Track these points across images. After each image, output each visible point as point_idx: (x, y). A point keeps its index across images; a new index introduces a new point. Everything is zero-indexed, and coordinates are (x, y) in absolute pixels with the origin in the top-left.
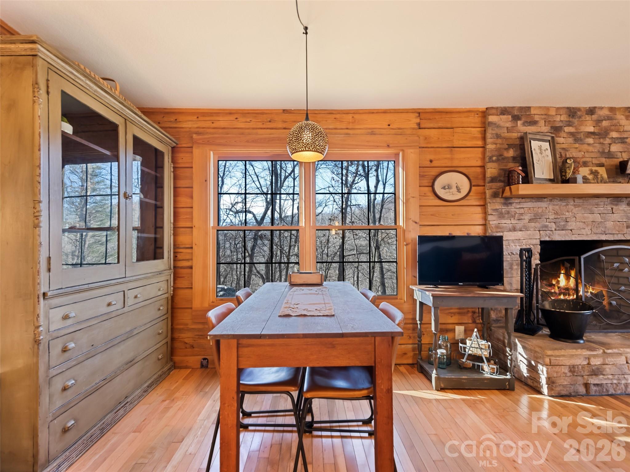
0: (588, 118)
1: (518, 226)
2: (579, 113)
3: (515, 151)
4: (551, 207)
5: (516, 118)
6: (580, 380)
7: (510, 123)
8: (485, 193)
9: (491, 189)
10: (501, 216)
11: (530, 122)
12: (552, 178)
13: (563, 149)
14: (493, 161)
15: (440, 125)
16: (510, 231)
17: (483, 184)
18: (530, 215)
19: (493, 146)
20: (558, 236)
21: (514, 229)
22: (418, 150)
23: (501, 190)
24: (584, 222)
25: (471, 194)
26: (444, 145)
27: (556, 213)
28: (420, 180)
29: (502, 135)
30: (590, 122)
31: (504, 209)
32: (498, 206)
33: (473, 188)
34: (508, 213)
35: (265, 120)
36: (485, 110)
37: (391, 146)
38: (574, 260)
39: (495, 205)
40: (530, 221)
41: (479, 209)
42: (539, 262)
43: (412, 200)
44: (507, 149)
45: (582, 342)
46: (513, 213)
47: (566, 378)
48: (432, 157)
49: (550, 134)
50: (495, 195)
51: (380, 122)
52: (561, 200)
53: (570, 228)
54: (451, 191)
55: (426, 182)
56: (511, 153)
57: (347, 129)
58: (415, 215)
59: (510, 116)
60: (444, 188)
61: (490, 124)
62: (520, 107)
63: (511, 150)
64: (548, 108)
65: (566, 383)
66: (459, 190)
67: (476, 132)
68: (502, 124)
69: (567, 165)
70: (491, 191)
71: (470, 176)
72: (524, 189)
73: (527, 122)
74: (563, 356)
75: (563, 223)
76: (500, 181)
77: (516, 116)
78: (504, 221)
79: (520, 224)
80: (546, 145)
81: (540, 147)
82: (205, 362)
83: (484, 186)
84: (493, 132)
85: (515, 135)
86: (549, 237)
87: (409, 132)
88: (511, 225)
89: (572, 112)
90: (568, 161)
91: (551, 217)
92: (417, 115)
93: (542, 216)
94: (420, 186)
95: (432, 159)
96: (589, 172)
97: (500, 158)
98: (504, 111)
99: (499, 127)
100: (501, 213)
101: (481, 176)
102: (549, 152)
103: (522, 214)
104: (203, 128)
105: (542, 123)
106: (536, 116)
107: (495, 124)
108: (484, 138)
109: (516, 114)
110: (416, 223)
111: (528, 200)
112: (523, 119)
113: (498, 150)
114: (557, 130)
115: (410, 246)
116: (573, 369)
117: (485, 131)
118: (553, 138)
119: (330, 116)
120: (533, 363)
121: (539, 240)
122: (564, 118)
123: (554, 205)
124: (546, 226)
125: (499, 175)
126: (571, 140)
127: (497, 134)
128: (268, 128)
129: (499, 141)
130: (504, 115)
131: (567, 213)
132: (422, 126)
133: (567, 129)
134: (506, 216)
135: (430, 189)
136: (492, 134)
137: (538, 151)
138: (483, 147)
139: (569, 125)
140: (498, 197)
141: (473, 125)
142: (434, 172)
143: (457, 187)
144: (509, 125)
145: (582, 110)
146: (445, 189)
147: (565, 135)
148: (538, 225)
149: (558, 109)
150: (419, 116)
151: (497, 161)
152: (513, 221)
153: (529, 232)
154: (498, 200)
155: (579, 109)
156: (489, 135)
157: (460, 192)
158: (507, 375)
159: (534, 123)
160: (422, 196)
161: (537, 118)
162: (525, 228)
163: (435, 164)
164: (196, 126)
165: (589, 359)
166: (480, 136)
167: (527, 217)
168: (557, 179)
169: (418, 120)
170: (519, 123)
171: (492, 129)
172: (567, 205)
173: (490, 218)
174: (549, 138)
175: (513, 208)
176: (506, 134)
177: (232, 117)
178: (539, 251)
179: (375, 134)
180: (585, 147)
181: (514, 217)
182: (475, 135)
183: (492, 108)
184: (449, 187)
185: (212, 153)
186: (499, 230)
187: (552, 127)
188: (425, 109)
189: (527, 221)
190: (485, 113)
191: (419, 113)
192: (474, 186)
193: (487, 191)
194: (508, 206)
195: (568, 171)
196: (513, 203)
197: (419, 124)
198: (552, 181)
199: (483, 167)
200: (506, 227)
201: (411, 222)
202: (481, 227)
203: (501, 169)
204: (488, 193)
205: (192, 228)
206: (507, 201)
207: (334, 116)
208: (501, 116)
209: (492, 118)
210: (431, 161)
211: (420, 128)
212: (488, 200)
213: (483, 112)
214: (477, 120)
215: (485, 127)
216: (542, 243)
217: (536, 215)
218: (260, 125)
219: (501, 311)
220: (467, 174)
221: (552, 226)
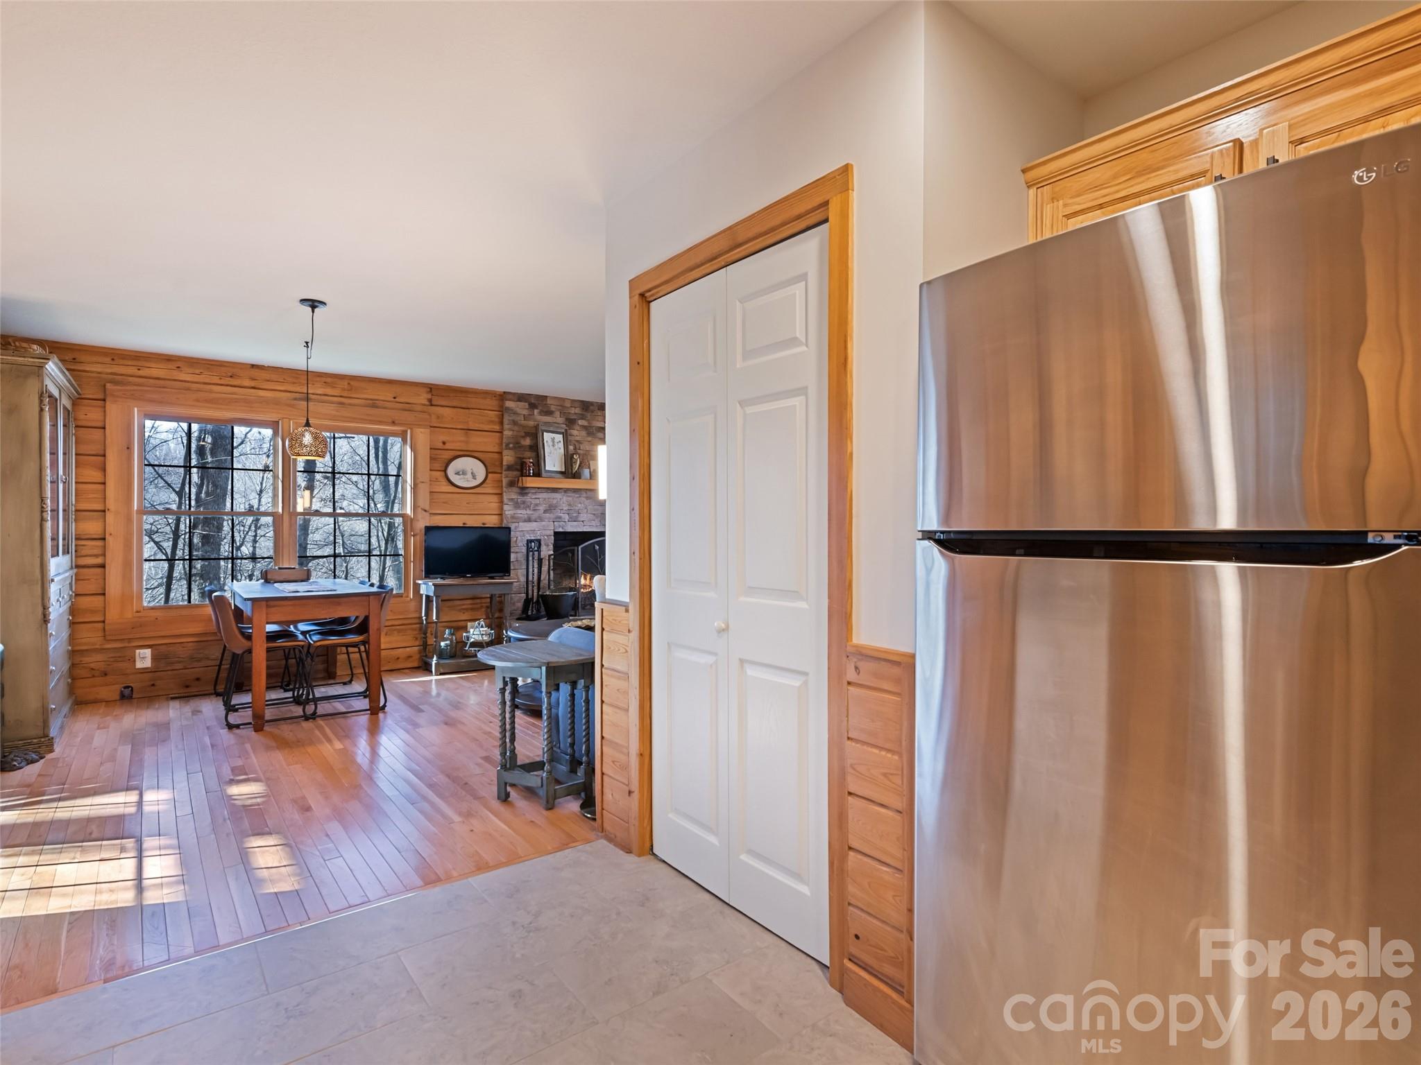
1: (533, 517)
2: (591, 407)
3: (531, 440)
4: (564, 500)
5: (533, 406)
7: (527, 411)
8: (502, 481)
9: (507, 477)
10: (517, 505)
11: (546, 412)
12: (564, 470)
13: (577, 441)
14: (510, 449)
15: (455, 404)
16: (525, 521)
17: (500, 471)
18: (545, 505)
19: (510, 433)
20: (571, 527)
21: (529, 520)
22: (428, 431)
23: (517, 479)
24: (594, 514)
25: (487, 481)
26: (460, 427)
27: (570, 505)
28: (430, 463)
29: (519, 422)
31: (520, 499)
32: (514, 496)
33: (490, 475)
34: (524, 502)
35: (224, 374)
36: (502, 393)
37: (396, 422)
38: (574, 550)
39: (510, 494)
40: (545, 512)
41: (495, 499)
42: (552, 553)
43: (421, 486)
44: (523, 437)
48: (445, 439)
49: (562, 426)
50: (512, 484)
51: (385, 395)
53: (582, 520)
54: (466, 477)
55: (437, 466)
56: (527, 442)
57: (341, 396)
58: (424, 502)
59: (527, 404)
60: (457, 473)
61: (508, 409)
62: (537, 395)
63: (528, 438)
64: (563, 400)
66: (474, 477)
67: (493, 415)
68: (519, 411)
69: (574, 461)
70: (508, 479)
71: (486, 463)
72: (530, 482)
73: (543, 411)
75: (575, 515)
76: (517, 470)
77: (532, 403)
78: (519, 512)
79: (535, 515)
80: (559, 437)
81: (553, 440)
82: (127, 692)
83: (502, 473)
84: (510, 418)
85: (531, 423)
86: (563, 528)
87: (419, 408)
88: (526, 516)
89: (586, 406)
90: (575, 456)
91: (565, 509)
92: (429, 390)
93: (556, 507)
94: (431, 470)
97: (517, 446)
98: (521, 397)
99: (515, 413)
100: (517, 503)
101: (498, 463)
102: (561, 445)
103: (537, 505)
104: (122, 375)
105: (557, 414)
106: (552, 406)
107: (512, 410)
108: (502, 423)
109: (533, 401)
110: (425, 511)
111: (543, 492)
112: (540, 408)
113: (516, 437)
114: (571, 422)
115: (418, 537)
117: (503, 415)
118: (566, 430)
119: (318, 379)
121: (552, 531)
122: (578, 411)
123: (567, 497)
124: (560, 518)
125: (516, 463)
126: (584, 433)
127: (514, 421)
128: (227, 385)
129: (516, 428)
130: (521, 401)
131: (580, 505)
132: (434, 403)
133: (581, 422)
134: (522, 506)
135: (443, 473)
136: (509, 420)
137: (551, 443)
138: (501, 432)
139: (582, 419)
140: (514, 486)
141: (489, 408)
142: (447, 455)
143: (472, 473)
144: (525, 412)
145: (595, 405)
146: (459, 475)
147: (578, 428)
148: (552, 516)
149: (573, 401)
150: (431, 391)
151: (514, 448)
152: (529, 512)
153: (544, 523)
154: (515, 489)
155: (591, 404)
156: (506, 421)
157: (475, 479)
159: (549, 413)
160: (433, 481)
161: (553, 408)
162: (540, 519)
163: (447, 446)
164: (109, 371)
166: (497, 420)
167: (542, 508)
168: (568, 472)
169: (429, 396)
170: (536, 411)
171: (510, 415)
172: (580, 497)
173: (506, 507)
174: (563, 431)
175: (528, 499)
176: (523, 422)
177: (171, 365)
178: (553, 542)
179: (377, 407)
181: (529, 507)
182: (493, 419)
183: (510, 392)
184: (464, 473)
185: (136, 409)
186: (514, 520)
187: (567, 419)
188: (438, 385)
189: (543, 511)
190: (503, 396)
191: (431, 388)
192: (490, 473)
193: (504, 480)
194: (523, 496)
195: (574, 466)
196: (529, 493)
197: (430, 400)
198: (563, 473)
199: (500, 453)
200: (521, 517)
201: (419, 510)
202: (496, 517)
203: (518, 457)
204: (505, 481)
205: (104, 511)
206: (523, 491)
207: (324, 380)
208: (518, 403)
209: (509, 404)
210: (444, 443)
211: (432, 405)
212: (504, 489)
213: (500, 395)
214: (494, 403)
215: (502, 411)
216: (556, 534)
217: (551, 506)
218: (216, 380)
219: (514, 604)
220: (482, 459)
221: (566, 517)
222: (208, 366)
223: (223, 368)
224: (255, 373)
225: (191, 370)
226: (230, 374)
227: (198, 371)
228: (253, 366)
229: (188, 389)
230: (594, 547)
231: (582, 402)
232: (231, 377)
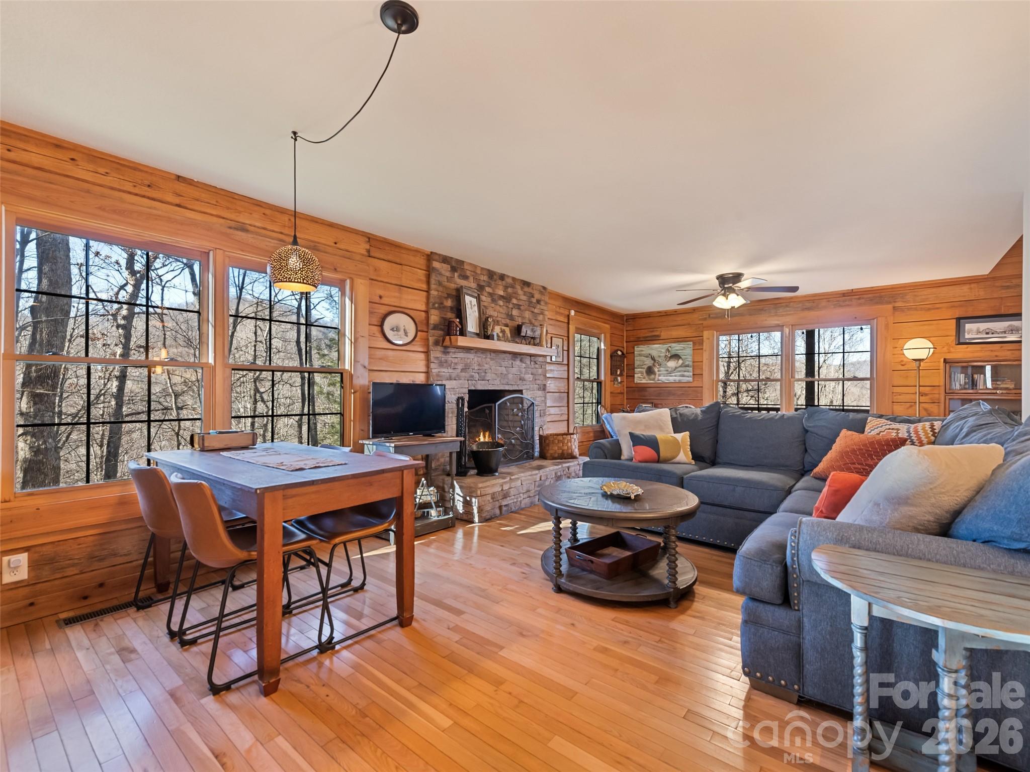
0: (500, 282)
1: (453, 375)
2: (495, 277)
3: (452, 302)
4: (476, 359)
5: (454, 269)
6: (497, 504)
7: (449, 273)
8: (428, 339)
9: (433, 336)
10: (441, 364)
11: (463, 276)
12: (478, 332)
13: (485, 307)
14: (435, 308)
15: (390, 258)
16: (448, 379)
17: (426, 330)
18: (462, 365)
19: (436, 293)
20: (481, 386)
21: (452, 378)
22: (367, 282)
23: (442, 338)
24: (496, 374)
25: (416, 340)
26: (394, 282)
27: (479, 365)
28: (370, 317)
29: (443, 283)
30: (501, 287)
31: (443, 358)
32: (439, 355)
33: (419, 333)
34: (446, 361)
35: (139, 181)
36: (429, 253)
37: (338, 270)
38: (491, 407)
39: (436, 353)
40: (463, 370)
41: (423, 356)
42: (468, 409)
43: (360, 340)
44: (446, 298)
45: (497, 474)
46: (450, 362)
47: (490, 504)
48: (381, 292)
49: (476, 291)
50: (436, 343)
51: (325, 238)
52: (482, 354)
53: (488, 379)
54: (399, 333)
55: (376, 321)
56: (449, 303)
57: (281, 233)
58: (364, 359)
59: (449, 266)
60: (392, 329)
61: (434, 269)
62: (457, 259)
63: (450, 299)
64: (475, 266)
65: (489, 509)
66: (406, 334)
67: (421, 274)
68: (443, 272)
69: (488, 323)
70: (435, 338)
71: (416, 320)
72: (462, 341)
73: (461, 275)
74: (488, 486)
75: (483, 374)
76: (441, 329)
77: (453, 267)
78: (443, 370)
79: (454, 373)
80: (475, 301)
81: (471, 302)
83: (427, 332)
84: (437, 279)
85: (453, 286)
86: (474, 386)
87: (358, 257)
88: (449, 374)
89: (491, 274)
90: (489, 319)
91: (476, 368)
92: (367, 239)
93: (470, 366)
94: (370, 325)
95: (381, 294)
96: (500, 330)
97: (441, 307)
98: (445, 260)
99: (440, 274)
100: (441, 362)
101: (425, 322)
102: (476, 308)
103: (456, 364)
105: (471, 279)
106: (467, 271)
107: (437, 271)
108: (428, 283)
109: (453, 265)
110: (365, 367)
111: (461, 350)
112: (459, 272)
113: (440, 297)
114: (481, 288)
115: (358, 394)
116: (493, 496)
117: (429, 275)
118: (479, 295)
119: (257, 208)
120: (468, 498)
121: (468, 389)
122: (485, 278)
123: (478, 357)
124: (472, 376)
125: (440, 323)
126: (489, 299)
127: (439, 281)
128: (144, 196)
129: (441, 289)
130: (445, 263)
131: (486, 365)
132: (372, 254)
133: (488, 289)
134: (445, 364)
135: (379, 328)
137: (470, 306)
138: (428, 292)
139: (489, 286)
140: (439, 345)
141: (419, 266)
142: (383, 310)
143: (404, 330)
145: (497, 274)
146: (393, 331)
147: (486, 294)
148: (467, 375)
149: (482, 269)
150: (369, 241)
151: (439, 308)
152: (450, 370)
153: (461, 381)
154: (439, 348)
155: (495, 273)
156: (433, 281)
157: (407, 336)
158: (449, 515)
159: (466, 278)
160: (372, 335)
161: (468, 273)
162: (459, 378)
163: (385, 300)
165: (502, 486)
166: (424, 279)
167: (460, 367)
168: (481, 334)
169: (368, 247)
170: (456, 274)
171: (436, 276)
172: (486, 358)
173: (432, 365)
174: (476, 295)
175: (450, 358)
176: (446, 283)
177: (62, 155)
178: (468, 399)
179: (318, 250)
180: (498, 308)
181: (450, 366)
182: (420, 278)
183: (436, 253)
184: (397, 329)
185: (4, 207)
186: (439, 379)
187: (478, 285)
188: (376, 236)
189: (460, 370)
190: (430, 257)
191: (369, 238)
192: (420, 331)
193: (430, 339)
194: (446, 355)
195: (489, 329)
196: (451, 352)
197: (368, 251)
198: (478, 335)
199: (427, 312)
201: (359, 367)
202: (424, 375)
203: (442, 318)
204: (431, 340)
206: (446, 350)
207: (263, 210)
208: (443, 264)
209: (436, 264)
210: (381, 297)
211: (369, 256)
212: (431, 347)
213: (428, 255)
214: (421, 262)
215: (429, 271)
216: (470, 392)
217: (466, 365)
218: (128, 187)
219: (438, 460)
220: (413, 317)
221: (476, 376)
222: (118, 166)
223: (137, 173)
224: (181, 187)
225: (91, 167)
226: (147, 183)
227: (102, 170)
228: (179, 177)
229: (88, 192)
230: (506, 403)
231: (489, 270)
232: (149, 186)
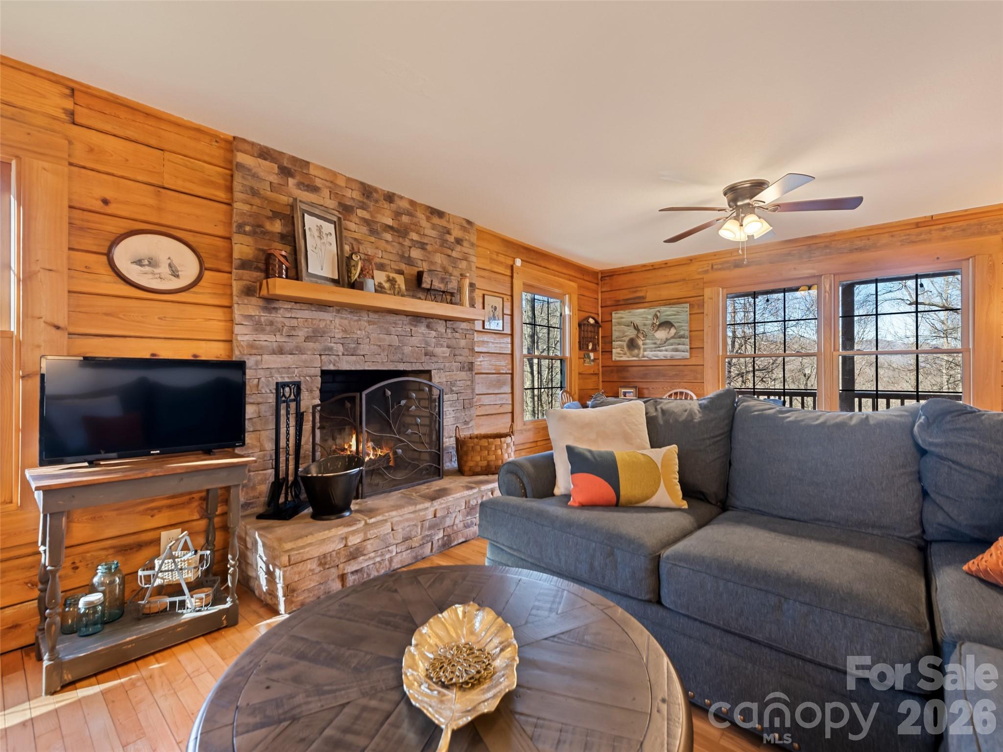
0: (386, 205)
1: (287, 347)
2: (375, 195)
3: (284, 225)
4: (337, 321)
5: (285, 172)
6: (334, 572)
7: (275, 177)
8: (231, 285)
9: (240, 279)
10: (259, 327)
11: (308, 186)
12: (336, 277)
13: (356, 239)
14: (245, 233)
15: (129, 133)
16: (274, 353)
17: (228, 269)
18: (306, 330)
19: (246, 208)
20: (347, 364)
21: (280, 351)
22: (63, 169)
23: (258, 284)
24: (380, 346)
25: (202, 283)
26: (140, 178)
27: (345, 331)
28: (70, 234)
29: (262, 192)
30: (388, 213)
31: (265, 317)
32: (253, 311)
33: (207, 274)
34: (271, 323)
36: (231, 139)
38: (354, 398)
39: (249, 308)
40: (307, 339)
41: (219, 314)
42: (318, 402)
43: (44, 276)
44: (270, 219)
45: (347, 514)
46: (280, 326)
47: (314, 577)
48: (109, 194)
49: (336, 213)
50: (249, 291)
52: (351, 312)
53: (362, 353)
54: (156, 271)
55: (88, 242)
56: (277, 227)
58: (54, 309)
59: (275, 166)
60: (139, 262)
61: (240, 166)
62: (293, 157)
63: (278, 221)
64: (335, 174)
65: (313, 585)
66: (175, 274)
67: (215, 172)
68: (262, 174)
69: (353, 263)
70: (242, 283)
71: (199, 251)
73: (303, 184)
74: (310, 544)
75: (353, 346)
76: (257, 269)
77: (285, 168)
78: (263, 337)
79: (291, 344)
80: (329, 228)
81: (320, 229)
83: (230, 273)
84: (246, 183)
85: (284, 199)
86: (334, 365)
87: (40, 120)
88: (275, 344)
89: (367, 191)
90: (354, 257)
91: (337, 336)
92: (68, 92)
93: (324, 332)
94: (70, 249)
95: (108, 197)
96: (385, 279)
97: (258, 231)
98: (265, 154)
99: (255, 176)
100: (259, 323)
101: (223, 255)
102: (333, 239)
103: (293, 328)
105: (326, 193)
106: (317, 179)
107: (249, 170)
108: (230, 189)
109: (285, 164)
110: (56, 328)
111: (304, 307)
112: (298, 178)
113: (255, 215)
114: (346, 209)
116: (323, 561)
117: (232, 176)
118: (340, 219)
120: (271, 569)
121: (320, 369)
122: (356, 195)
123: (342, 318)
124: (331, 349)
125: (257, 260)
126: (364, 229)
127: (252, 188)
129: (257, 201)
130: (265, 159)
131: (359, 332)
132: (78, 119)
133: (360, 213)
134: (268, 328)
135: (104, 259)
136: (244, 185)
137: (316, 234)
138: (229, 204)
139: (363, 208)
140: (253, 295)
141: (208, 159)
142: (115, 227)
143: (170, 265)
144: (274, 179)
145: (380, 192)
146: (142, 266)
147: (357, 220)
148: (317, 346)
149: (349, 180)
150: (72, 95)
151: (253, 233)
152: (279, 338)
153: (304, 357)
154: (254, 300)
155: (376, 190)
156: (237, 186)
158: (226, 603)
159: (314, 189)
160: (77, 270)
161: (318, 183)
162: (300, 351)
163: (111, 209)
165: (346, 538)
166: (221, 182)
167: (302, 334)
168: (343, 280)
169: (69, 104)
170: (291, 181)
171: (243, 177)
172: (360, 320)
173: (237, 329)
174: (335, 219)
175: (279, 317)
176: (268, 193)
178: (319, 386)
180: (382, 244)
181: (280, 331)
182: (213, 179)
183: (244, 140)
184: (152, 263)
186: (254, 351)
187: (340, 204)
188: (88, 87)
189: (303, 339)
190: (232, 144)
191: (73, 90)
192: (206, 269)
193: (234, 283)
194: (271, 313)
195: (353, 272)
196: (280, 308)
197: (72, 114)
198: (336, 282)
199: (229, 239)
200: (268, 347)
201: (42, 324)
202: (221, 345)
203: (259, 250)
204: (236, 286)
206: (270, 304)
208: (260, 160)
209: (241, 158)
210: (106, 202)
211: (74, 123)
212: (235, 298)
213: (227, 141)
214: (217, 152)
215: (232, 168)
216: (324, 373)
217: (315, 331)
219: (254, 488)
220: (194, 245)
221: (340, 348)
230: (384, 392)
231: (362, 183)
